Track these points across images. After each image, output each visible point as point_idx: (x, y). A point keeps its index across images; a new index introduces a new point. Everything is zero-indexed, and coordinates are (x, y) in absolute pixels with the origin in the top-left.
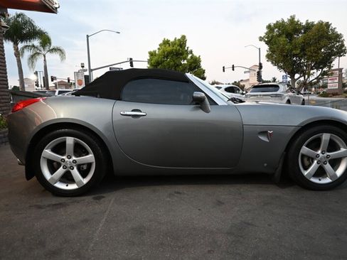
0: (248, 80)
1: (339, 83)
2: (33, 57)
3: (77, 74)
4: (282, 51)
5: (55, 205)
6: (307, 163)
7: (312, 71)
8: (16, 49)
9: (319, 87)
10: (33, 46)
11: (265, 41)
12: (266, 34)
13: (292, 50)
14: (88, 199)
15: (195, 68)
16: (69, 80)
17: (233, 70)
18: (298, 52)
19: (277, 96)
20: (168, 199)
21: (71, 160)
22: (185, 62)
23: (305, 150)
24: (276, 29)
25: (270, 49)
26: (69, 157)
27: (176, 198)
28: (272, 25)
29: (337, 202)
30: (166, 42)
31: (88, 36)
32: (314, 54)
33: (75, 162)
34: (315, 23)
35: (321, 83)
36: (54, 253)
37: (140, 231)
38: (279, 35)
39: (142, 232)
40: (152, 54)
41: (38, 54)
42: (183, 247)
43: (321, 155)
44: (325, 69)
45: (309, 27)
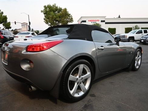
0: (21, 29)
12: (44, 10)
13: (56, 18)
17: (15, 24)
24: (48, 8)
28: (46, 6)
33: (82, 78)
34: (63, 9)
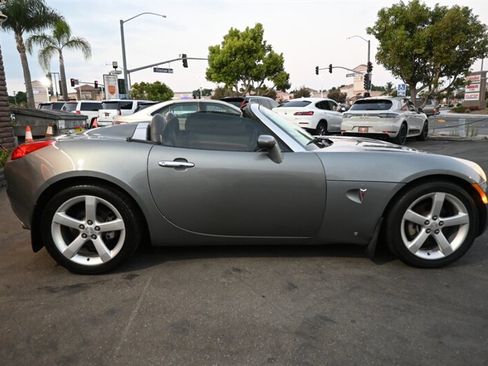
0: (352, 85)
1: (480, 92)
2: (45, 53)
3: (106, 77)
4: (399, 49)
5: (72, 287)
6: (412, 231)
7: (440, 79)
8: (20, 41)
9: (453, 98)
10: (44, 37)
11: (375, 34)
12: (377, 23)
13: (413, 49)
14: (116, 277)
15: (275, 71)
16: (96, 85)
17: (331, 72)
18: (422, 51)
19: (388, 116)
20: (224, 280)
21: (93, 226)
22: (261, 62)
23: (410, 214)
24: (392, 17)
25: (382, 45)
26: (90, 222)
27: (233, 278)
28: (386, 10)
29: (447, 286)
30: (234, 34)
31: (122, 22)
32: (445, 55)
33: (98, 228)
34: (449, 8)
35: (455, 92)
36: (69, 360)
37: (181, 328)
38: (397, 26)
39: (184, 330)
40: (213, 51)
41: (52, 48)
42: (237, 353)
43: (432, 221)
44: (460, 76)
45: (439, 14)
